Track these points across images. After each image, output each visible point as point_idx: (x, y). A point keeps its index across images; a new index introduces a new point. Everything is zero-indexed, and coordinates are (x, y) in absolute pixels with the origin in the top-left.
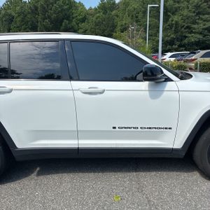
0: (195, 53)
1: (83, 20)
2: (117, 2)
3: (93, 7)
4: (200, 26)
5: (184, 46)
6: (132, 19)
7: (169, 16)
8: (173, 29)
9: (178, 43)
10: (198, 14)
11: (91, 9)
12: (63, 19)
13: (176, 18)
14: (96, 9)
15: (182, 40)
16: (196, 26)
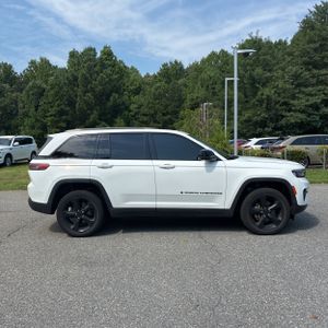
0: (283, 139)
1: (137, 91)
2: (185, 67)
3: (151, 74)
4: (301, 102)
5: (280, 129)
6: (207, 90)
7: (258, 88)
8: (264, 105)
9: (272, 125)
10: (298, 85)
11: (148, 76)
12: (112, 92)
13: (267, 91)
14: (155, 77)
15: (277, 121)
16: (296, 102)
